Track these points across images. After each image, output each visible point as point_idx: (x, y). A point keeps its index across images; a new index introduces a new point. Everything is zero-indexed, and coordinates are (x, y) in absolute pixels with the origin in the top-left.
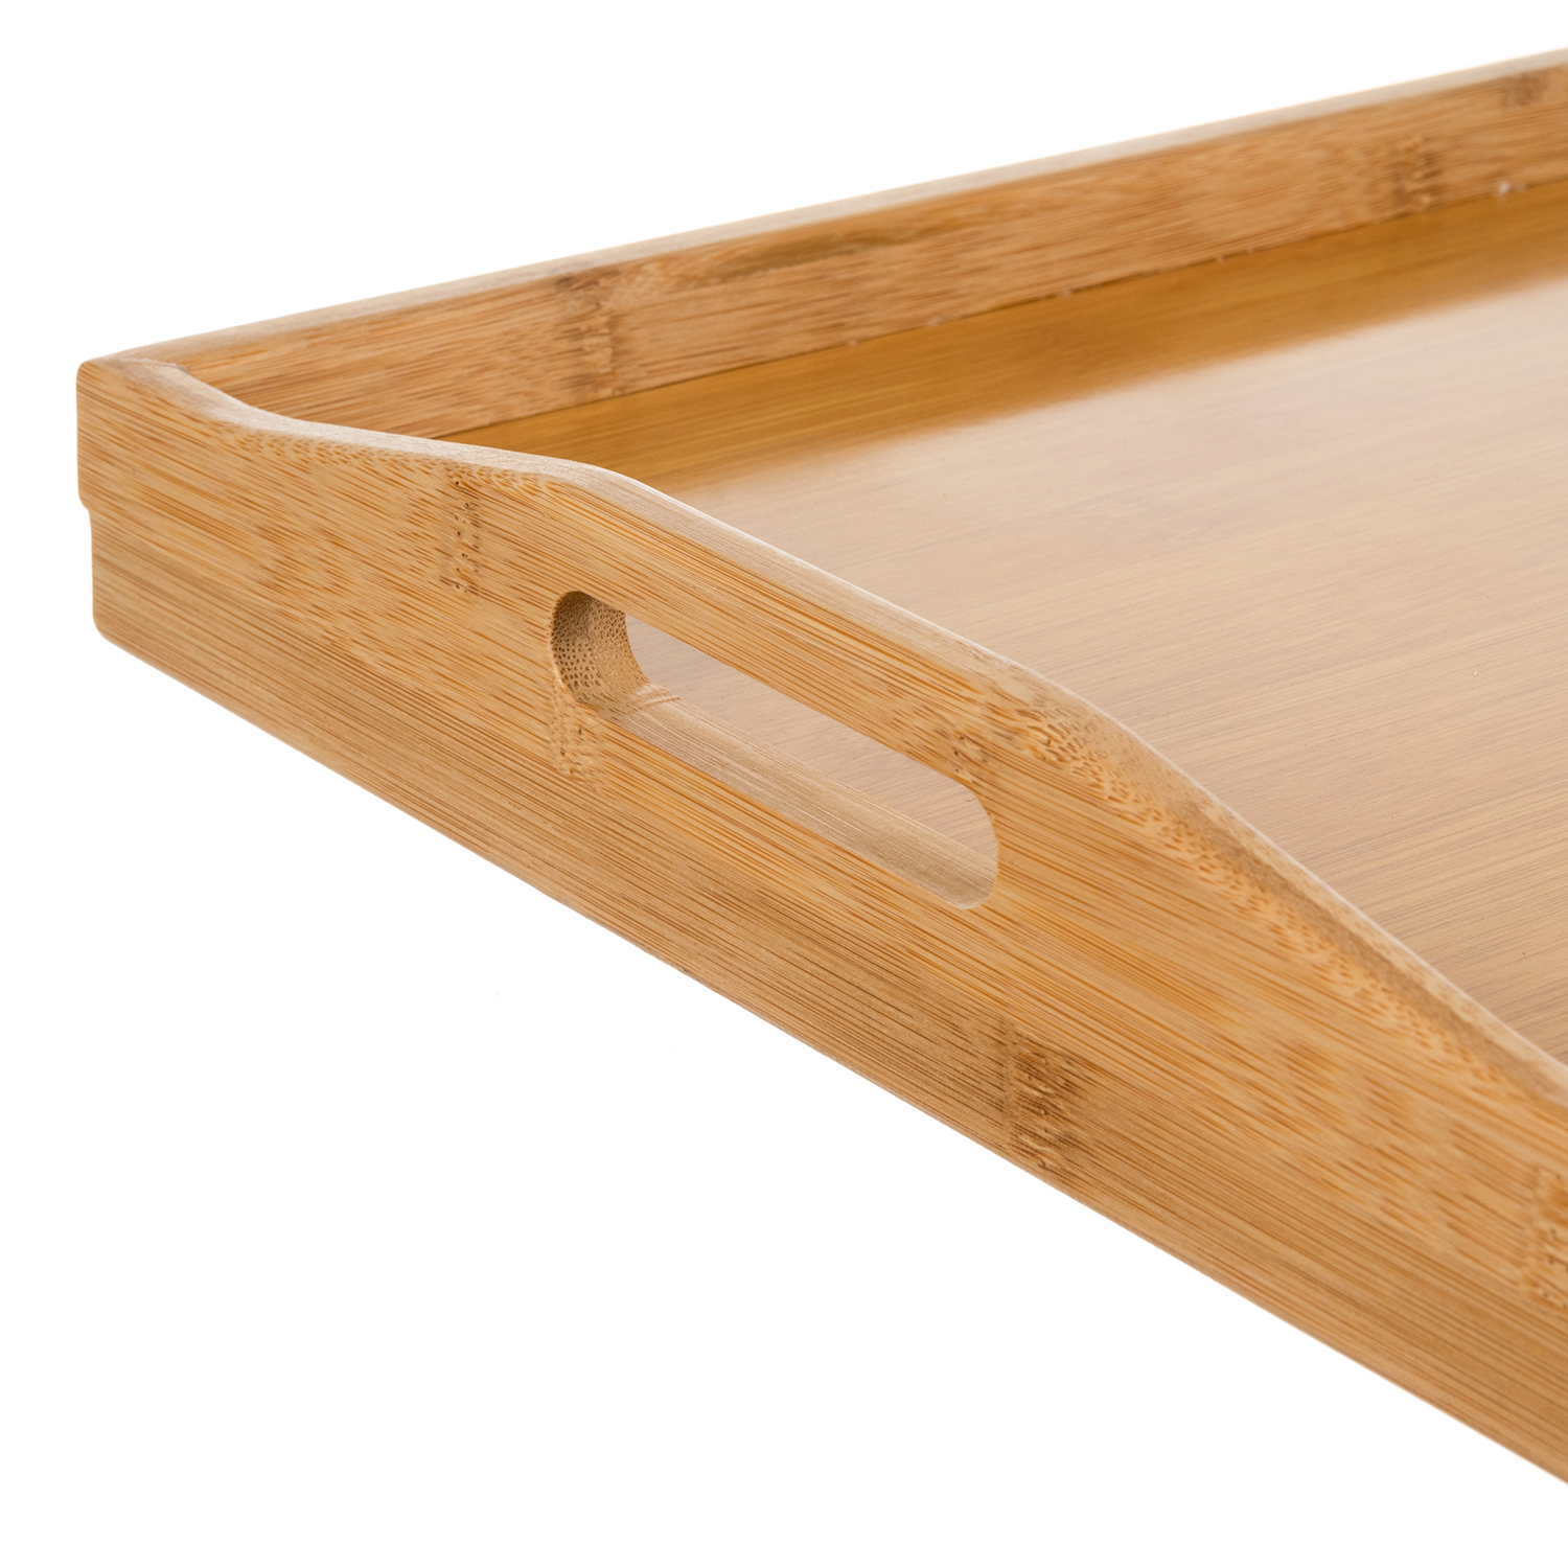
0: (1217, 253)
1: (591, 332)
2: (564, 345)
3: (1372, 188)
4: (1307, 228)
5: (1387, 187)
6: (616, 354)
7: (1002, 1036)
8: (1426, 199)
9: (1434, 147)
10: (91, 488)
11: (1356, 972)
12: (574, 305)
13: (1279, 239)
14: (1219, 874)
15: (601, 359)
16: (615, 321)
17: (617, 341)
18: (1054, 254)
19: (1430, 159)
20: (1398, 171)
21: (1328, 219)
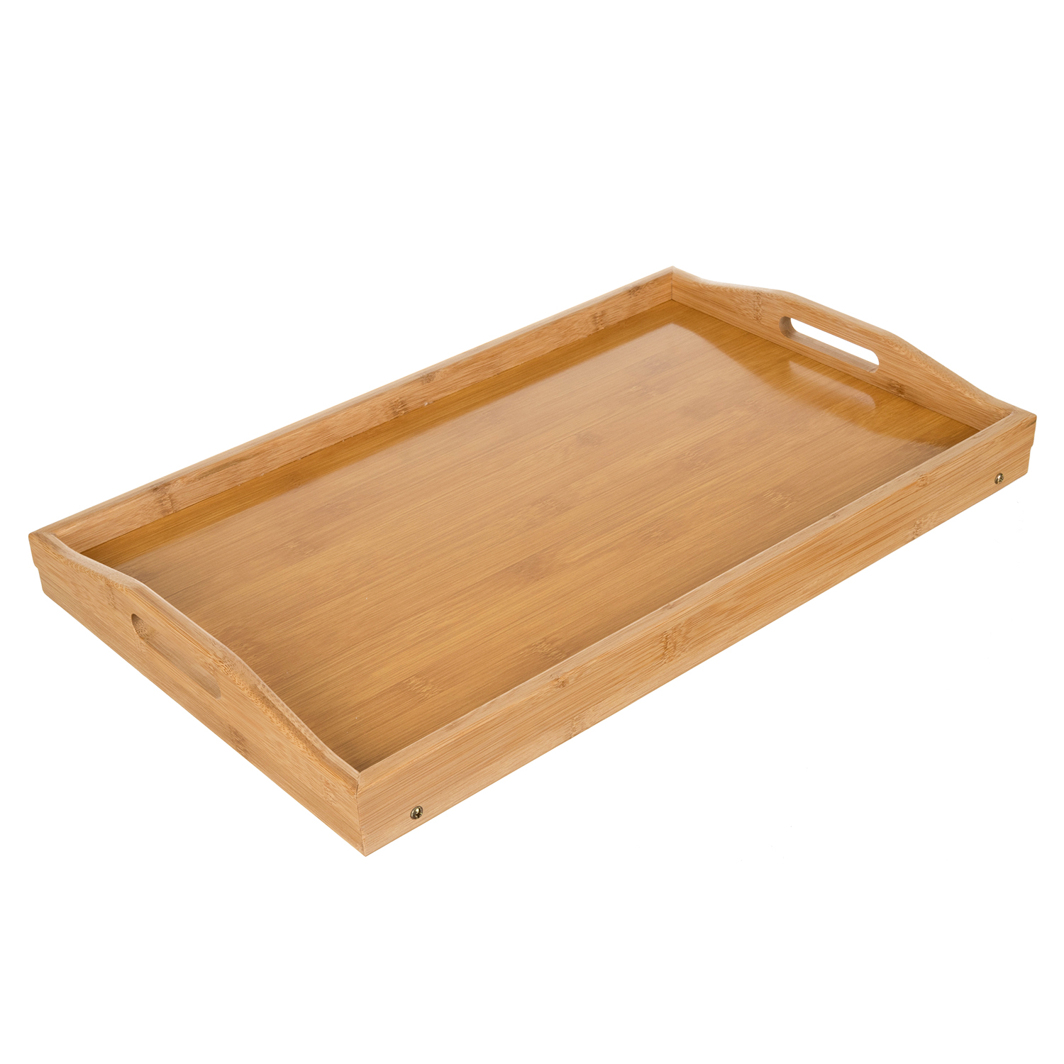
0: (342, 439)
1: (164, 500)
2: (157, 505)
3: (386, 413)
4: (368, 427)
5: (392, 411)
6: (172, 504)
7: (230, 727)
8: (403, 412)
9: (403, 399)
10: (36, 563)
11: (286, 728)
12: (158, 495)
13: (361, 432)
14: (259, 704)
15: (168, 505)
16: (170, 496)
17: (172, 501)
18: (294, 451)
19: (402, 402)
20: (393, 407)
21: (375, 424)
